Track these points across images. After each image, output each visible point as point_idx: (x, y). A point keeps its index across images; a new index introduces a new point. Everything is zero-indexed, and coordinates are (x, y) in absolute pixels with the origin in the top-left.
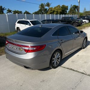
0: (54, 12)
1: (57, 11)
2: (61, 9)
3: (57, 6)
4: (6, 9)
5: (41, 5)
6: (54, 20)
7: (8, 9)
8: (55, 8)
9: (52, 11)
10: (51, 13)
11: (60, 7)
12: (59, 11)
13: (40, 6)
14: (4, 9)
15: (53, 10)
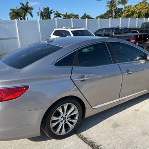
0: (133, 13)
1: (139, 13)
2: (147, 8)
3: (140, 3)
4: (54, 12)
5: (111, 3)
6: (119, 28)
7: (56, 13)
8: (135, 6)
9: (130, 13)
10: (127, 17)
11: (146, 4)
12: (143, 11)
13: (109, 5)
14: (51, 13)
15: (131, 10)
